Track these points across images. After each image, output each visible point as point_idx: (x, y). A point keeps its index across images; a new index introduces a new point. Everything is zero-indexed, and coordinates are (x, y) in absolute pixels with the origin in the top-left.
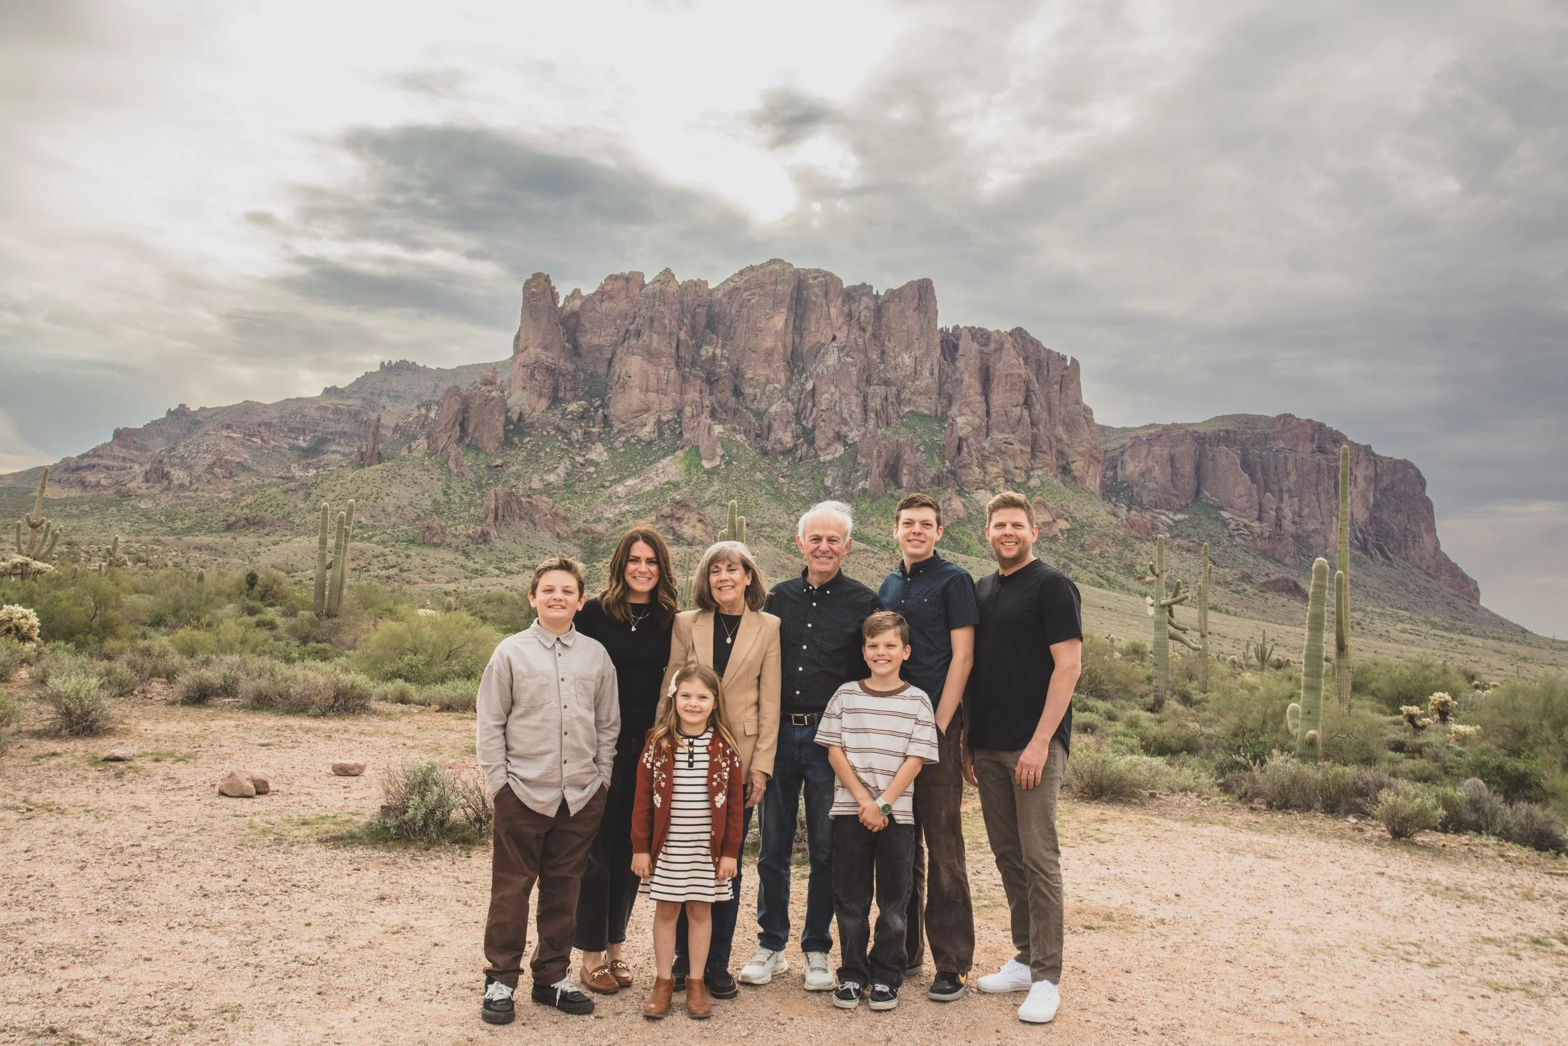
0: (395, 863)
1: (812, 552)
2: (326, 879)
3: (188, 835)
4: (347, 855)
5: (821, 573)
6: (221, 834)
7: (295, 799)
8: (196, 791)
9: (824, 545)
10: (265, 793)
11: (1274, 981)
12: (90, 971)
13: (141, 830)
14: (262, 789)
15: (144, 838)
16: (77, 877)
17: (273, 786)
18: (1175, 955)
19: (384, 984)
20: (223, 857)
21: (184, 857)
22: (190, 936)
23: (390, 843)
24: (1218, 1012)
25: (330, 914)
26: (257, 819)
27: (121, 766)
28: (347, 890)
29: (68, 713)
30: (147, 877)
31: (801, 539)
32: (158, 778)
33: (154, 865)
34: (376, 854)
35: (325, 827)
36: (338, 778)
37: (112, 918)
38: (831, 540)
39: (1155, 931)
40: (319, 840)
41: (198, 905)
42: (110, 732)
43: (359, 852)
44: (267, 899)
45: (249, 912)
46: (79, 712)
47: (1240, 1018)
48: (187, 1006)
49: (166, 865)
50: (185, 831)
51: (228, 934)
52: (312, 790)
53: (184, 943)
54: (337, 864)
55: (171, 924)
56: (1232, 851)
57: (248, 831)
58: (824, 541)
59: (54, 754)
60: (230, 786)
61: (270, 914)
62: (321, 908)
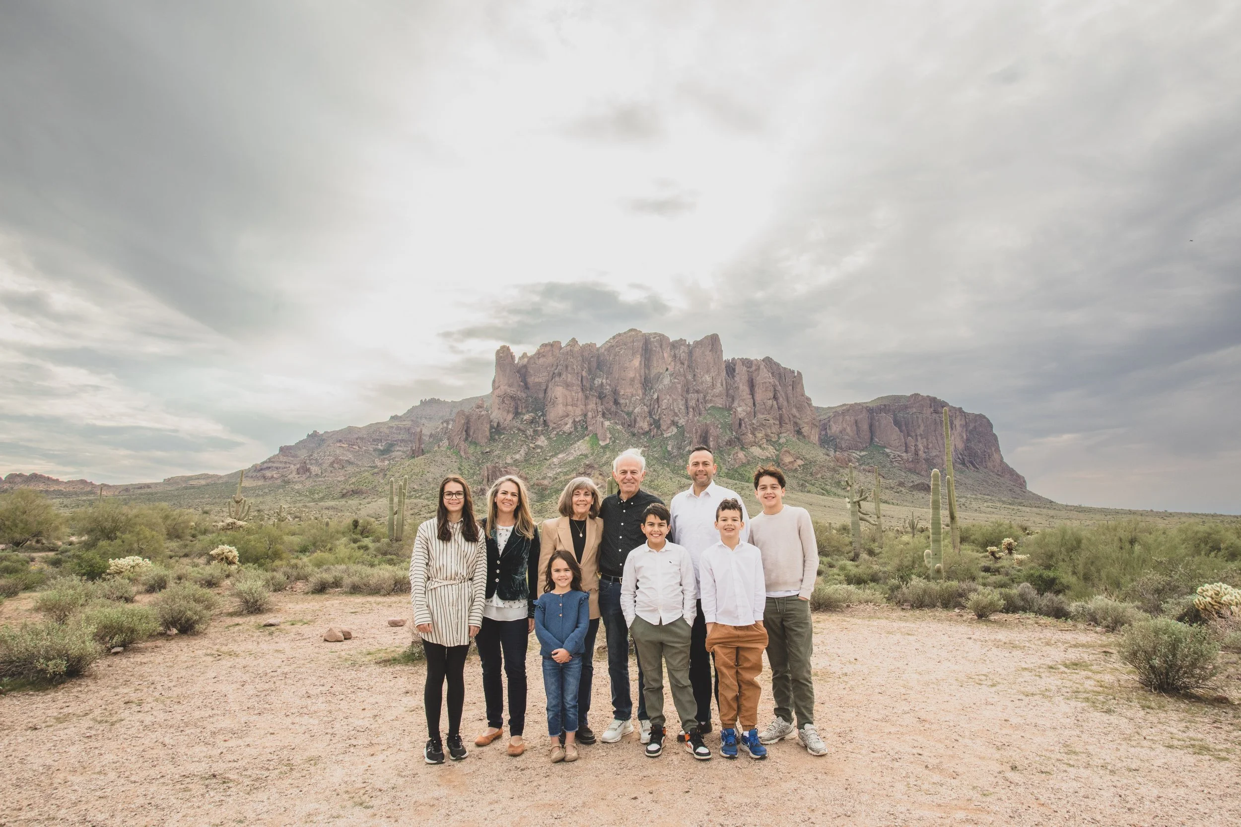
0: (417, 673)
1: (622, 480)
2: (377, 684)
3: (303, 664)
4: (391, 670)
5: (627, 492)
6: (322, 662)
7: (366, 641)
8: (312, 640)
9: (629, 476)
10: (350, 639)
11: (904, 702)
12: (240, 742)
13: (278, 662)
14: (347, 636)
15: (279, 667)
16: (240, 691)
17: (354, 634)
18: (850, 692)
19: (402, 740)
20: (322, 675)
21: (300, 676)
22: (297, 720)
23: (415, 662)
24: (872, 722)
25: (377, 703)
26: (343, 653)
27: (273, 628)
28: (388, 689)
29: (247, 602)
30: (278, 689)
31: (615, 473)
32: (292, 634)
33: (283, 681)
34: (406, 668)
35: (380, 655)
36: (391, 628)
37: (256, 712)
38: (633, 472)
39: (841, 680)
40: (376, 663)
41: (304, 702)
42: (269, 610)
43: (398, 668)
44: (343, 697)
45: (332, 704)
46: (252, 600)
47: (884, 724)
48: (291, 758)
49: (289, 681)
50: (303, 662)
51: (318, 717)
52: (376, 636)
53: (293, 723)
54: (384, 675)
55: (288, 713)
56: (889, 633)
57: (337, 660)
58: (629, 473)
59: (238, 624)
60: (330, 636)
61: (344, 705)
62: (373, 700)
